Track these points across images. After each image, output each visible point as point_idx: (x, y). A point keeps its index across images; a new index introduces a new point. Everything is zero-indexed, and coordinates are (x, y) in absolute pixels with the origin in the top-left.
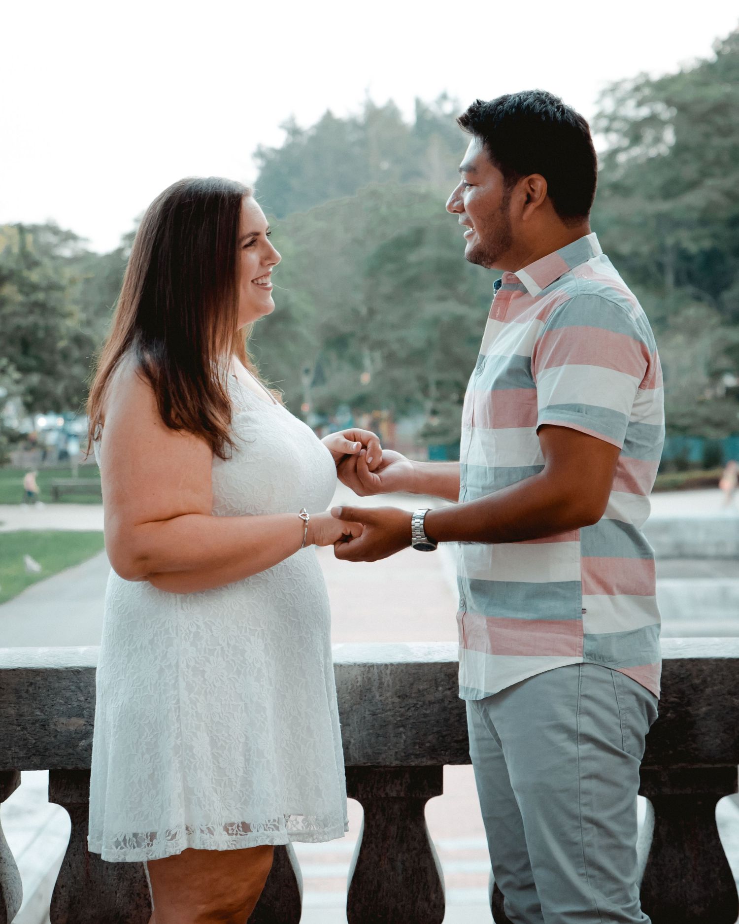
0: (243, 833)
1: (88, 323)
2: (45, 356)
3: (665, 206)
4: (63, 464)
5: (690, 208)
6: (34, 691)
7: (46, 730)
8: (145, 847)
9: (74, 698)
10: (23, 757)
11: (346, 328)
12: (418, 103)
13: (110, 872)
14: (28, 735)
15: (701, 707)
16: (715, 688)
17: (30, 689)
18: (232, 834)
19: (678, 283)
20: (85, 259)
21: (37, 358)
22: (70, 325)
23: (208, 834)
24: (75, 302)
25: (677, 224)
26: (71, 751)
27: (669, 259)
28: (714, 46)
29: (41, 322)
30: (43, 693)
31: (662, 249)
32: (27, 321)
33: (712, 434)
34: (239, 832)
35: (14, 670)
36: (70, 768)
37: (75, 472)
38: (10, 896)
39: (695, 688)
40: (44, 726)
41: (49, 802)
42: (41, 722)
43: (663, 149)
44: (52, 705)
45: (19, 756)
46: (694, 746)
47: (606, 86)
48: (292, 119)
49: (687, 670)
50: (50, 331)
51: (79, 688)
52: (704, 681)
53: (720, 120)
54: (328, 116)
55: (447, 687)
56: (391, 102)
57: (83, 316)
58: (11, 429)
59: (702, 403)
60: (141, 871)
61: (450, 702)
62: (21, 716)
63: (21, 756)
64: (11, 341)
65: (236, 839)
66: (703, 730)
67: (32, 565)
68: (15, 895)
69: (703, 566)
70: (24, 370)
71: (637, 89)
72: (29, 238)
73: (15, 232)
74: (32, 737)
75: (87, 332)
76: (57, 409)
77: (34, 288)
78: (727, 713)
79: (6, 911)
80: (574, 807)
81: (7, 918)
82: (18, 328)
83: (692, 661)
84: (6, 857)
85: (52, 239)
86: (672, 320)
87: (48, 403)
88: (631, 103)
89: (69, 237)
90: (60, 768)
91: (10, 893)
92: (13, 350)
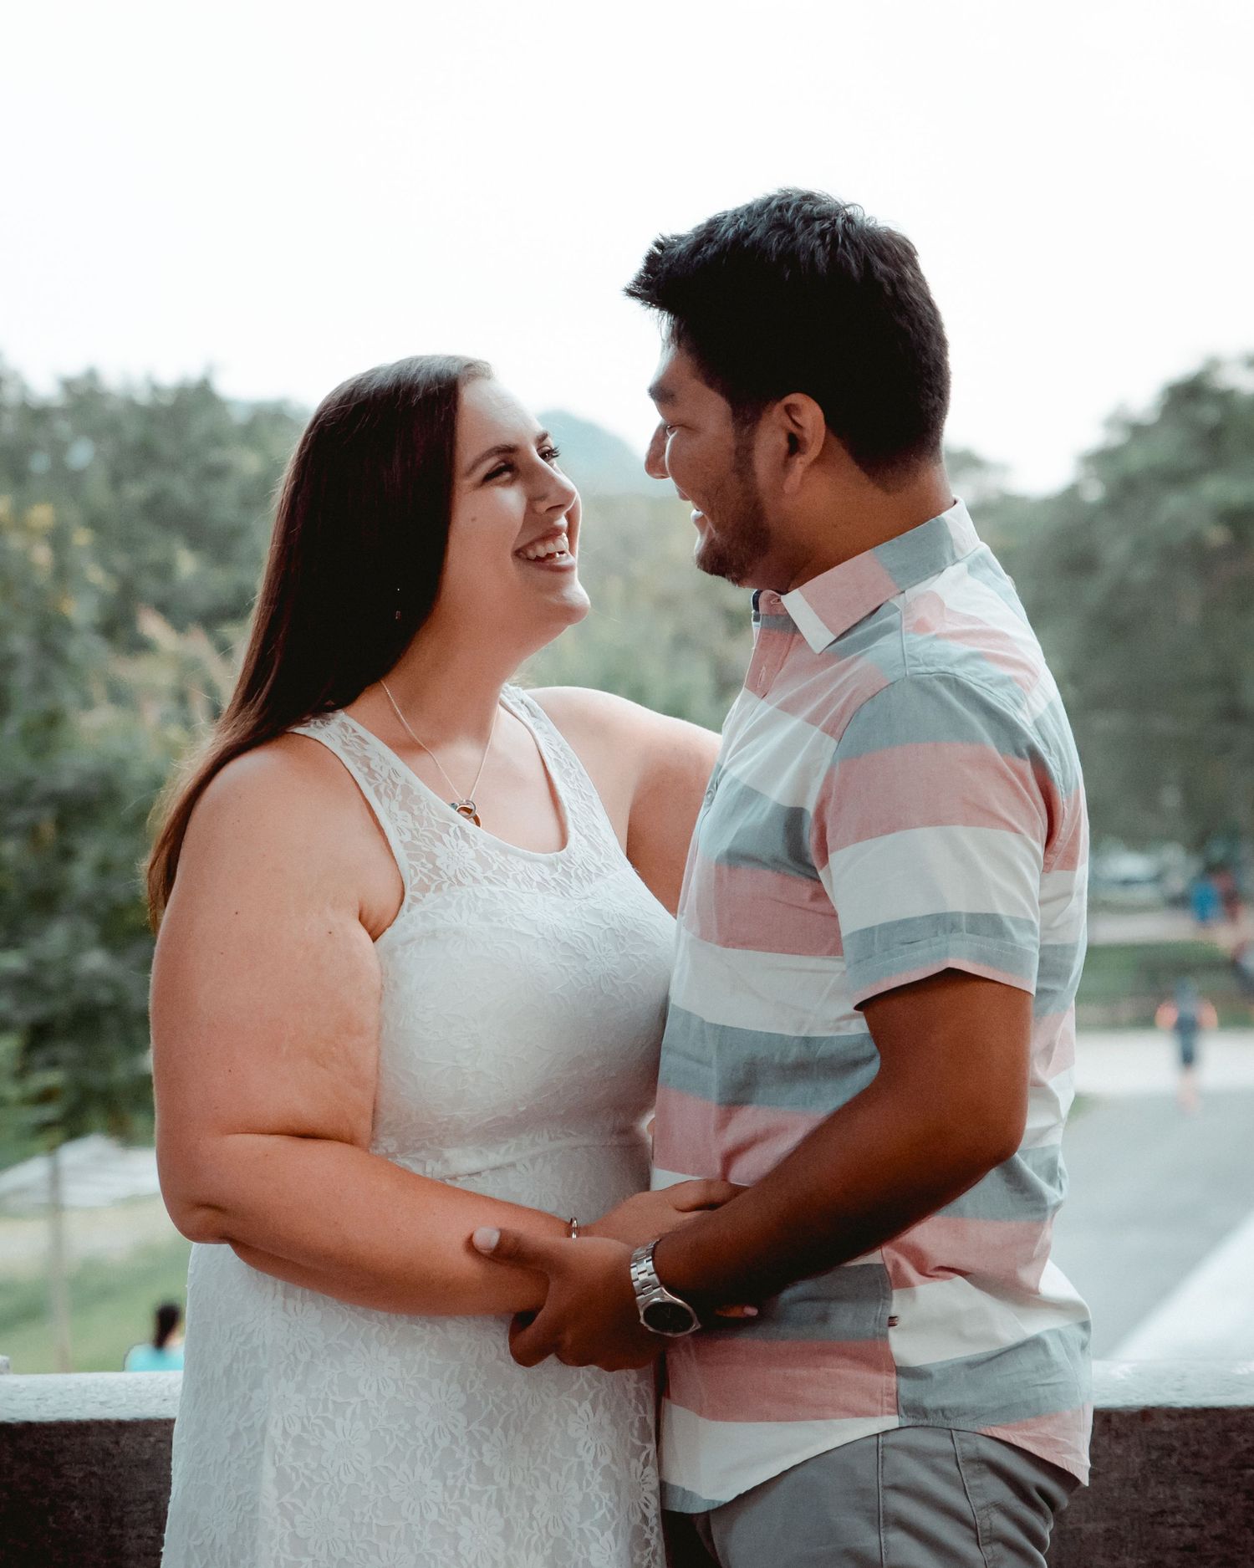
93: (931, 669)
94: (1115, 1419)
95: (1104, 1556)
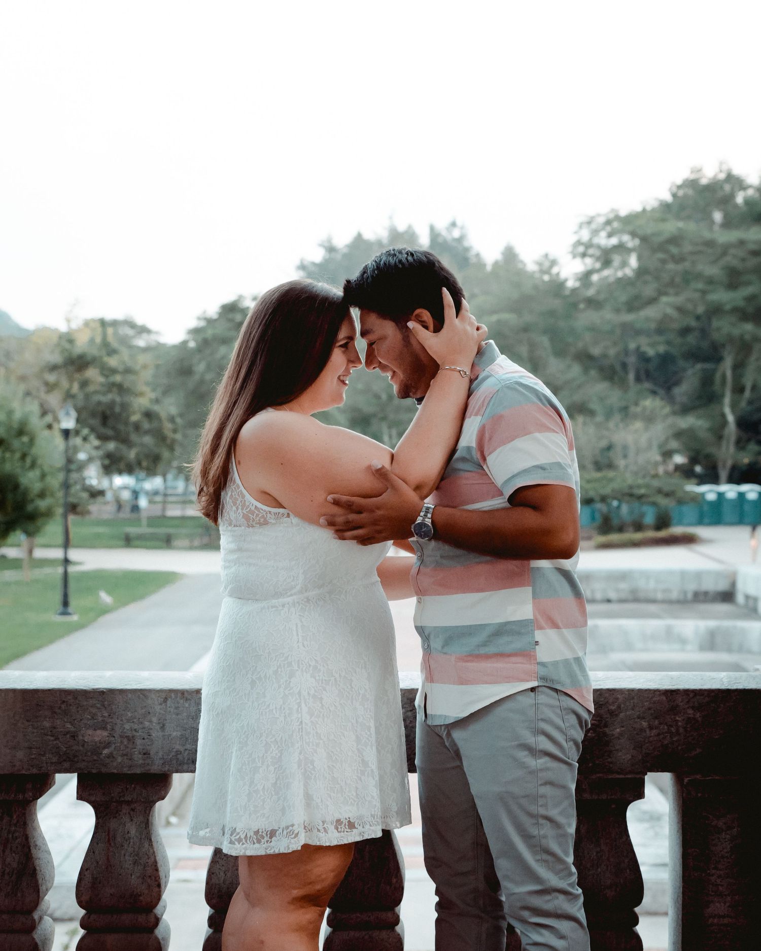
0: (349, 830)
1: (157, 401)
2: (121, 427)
3: (629, 317)
4: (134, 515)
5: (648, 319)
6: (66, 708)
7: (75, 739)
8: (264, 843)
9: (99, 714)
10: (56, 762)
11: (368, 409)
12: (432, 228)
13: (127, 858)
14: (60, 744)
15: (616, 729)
16: (628, 713)
17: (63, 706)
18: (341, 832)
19: (638, 379)
20: (156, 349)
21: (114, 428)
22: (142, 402)
23: (324, 833)
24: (147, 384)
25: (638, 332)
26: (95, 758)
27: (632, 360)
28: (670, 189)
29: (118, 399)
30: (73, 709)
31: (626, 352)
32: (106, 399)
33: (663, 502)
34: (346, 830)
35: (49, 690)
36: (94, 771)
37: (144, 522)
38: (43, 878)
39: (612, 713)
40: (74, 737)
41: (77, 799)
42: (72, 733)
43: (628, 272)
44: (81, 720)
45: (52, 761)
46: (609, 760)
47: (585, 219)
48: (329, 240)
49: (605, 698)
50: (125, 406)
51: (104, 706)
52: (619, 707)
53: (674, 250)
54: (359, 237)
55: (409, 709)
56: (410, 227)
57: (153, 395)
58: (91, 486)
59: (656, 476)
60: (153, 857)
61: (411, 721)
62: (55, 728)
63: (54, 761)
64: (93, 415)
65: (343, 836)
66: (617, 747)
67: (106, 598)
68: (48, 876)
69: (652, 608)
70: (103, 438)
71: (608, 222)
72: (110, 331)
73: (98, 325)
74: (63, 746)
75: (156, 408)
76: (129, 470)
77: (114, 371)
78: (637, 734)
79: (39, 889)
80: (533, 809)
81: (39, 895)
82: (99, 403)
83: (609, 690)
84: (41, 845)
85: (130, 332)
86: (633, 409)
87: (122, 465)
88: (603, 234)
89: (144, 330)
90: (86, 772)
91: (42, 874)
92: (96, 422)
93: (511, 382)
94: (185, 693)
95: (179, 744)
